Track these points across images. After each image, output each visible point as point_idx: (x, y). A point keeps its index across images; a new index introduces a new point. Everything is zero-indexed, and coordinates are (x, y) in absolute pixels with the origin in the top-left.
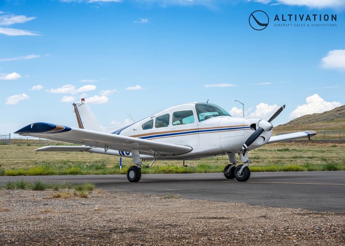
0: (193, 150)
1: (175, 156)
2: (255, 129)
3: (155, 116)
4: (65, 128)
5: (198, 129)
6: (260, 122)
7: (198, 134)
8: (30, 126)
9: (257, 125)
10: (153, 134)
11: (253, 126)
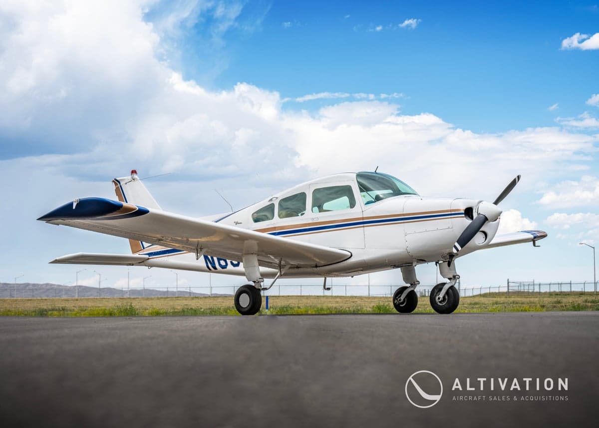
0: (352, 257)
1: (318, 268)
2: (472, 218)
3: (277, 198)
4: (138, 209)
5: (363, 218)
6: (481, 204)
7: (363, 228)
8: (71, 204)
9: (474, 211)
10: (275, 230)
11: (469, 212)
